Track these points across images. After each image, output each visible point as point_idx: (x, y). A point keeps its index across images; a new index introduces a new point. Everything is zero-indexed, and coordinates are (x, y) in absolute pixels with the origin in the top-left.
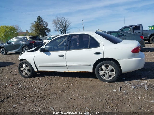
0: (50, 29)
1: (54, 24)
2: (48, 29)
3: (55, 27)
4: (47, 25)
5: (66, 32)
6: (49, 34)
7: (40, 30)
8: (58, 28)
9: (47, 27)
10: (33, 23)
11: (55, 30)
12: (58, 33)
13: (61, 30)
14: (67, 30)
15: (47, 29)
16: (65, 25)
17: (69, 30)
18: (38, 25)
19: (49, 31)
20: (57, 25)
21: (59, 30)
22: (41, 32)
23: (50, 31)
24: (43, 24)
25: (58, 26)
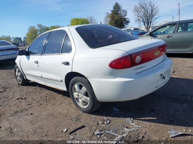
0: (129, 20)
1: (135, 13)
2: (127, 20)
3: (136, 16)
4: (126, 14)
5: (151, 22)
6: (127, 26)
7: (115, 22)
8: (139, 18)
9: (126, 17)
10: (108, 13)
11: (136, 21)
12: (140, 24)
13: (144, 20)
14: (153, 19)
15: (125, 19)
16: (150, 12)
17: (156, 19)
18: (113, 15)
19: (128, 22)
20: (138, 13)
21: (142, 19)
22: (116, 23)
23: (130, 22)
24: (121, 13)
25: (140, 14)
